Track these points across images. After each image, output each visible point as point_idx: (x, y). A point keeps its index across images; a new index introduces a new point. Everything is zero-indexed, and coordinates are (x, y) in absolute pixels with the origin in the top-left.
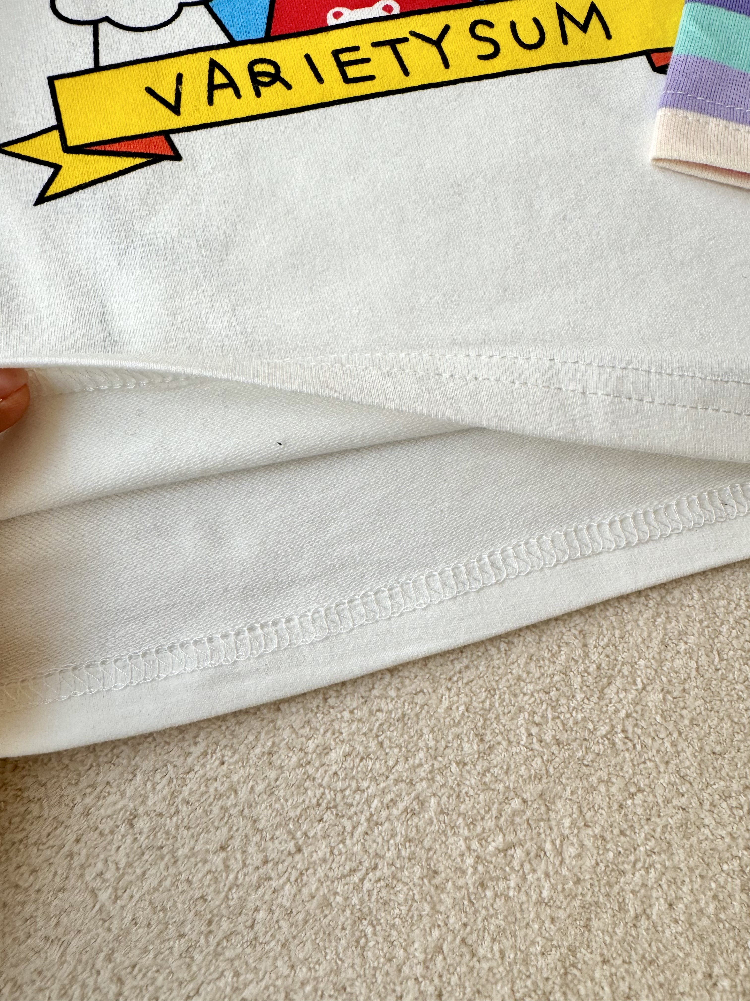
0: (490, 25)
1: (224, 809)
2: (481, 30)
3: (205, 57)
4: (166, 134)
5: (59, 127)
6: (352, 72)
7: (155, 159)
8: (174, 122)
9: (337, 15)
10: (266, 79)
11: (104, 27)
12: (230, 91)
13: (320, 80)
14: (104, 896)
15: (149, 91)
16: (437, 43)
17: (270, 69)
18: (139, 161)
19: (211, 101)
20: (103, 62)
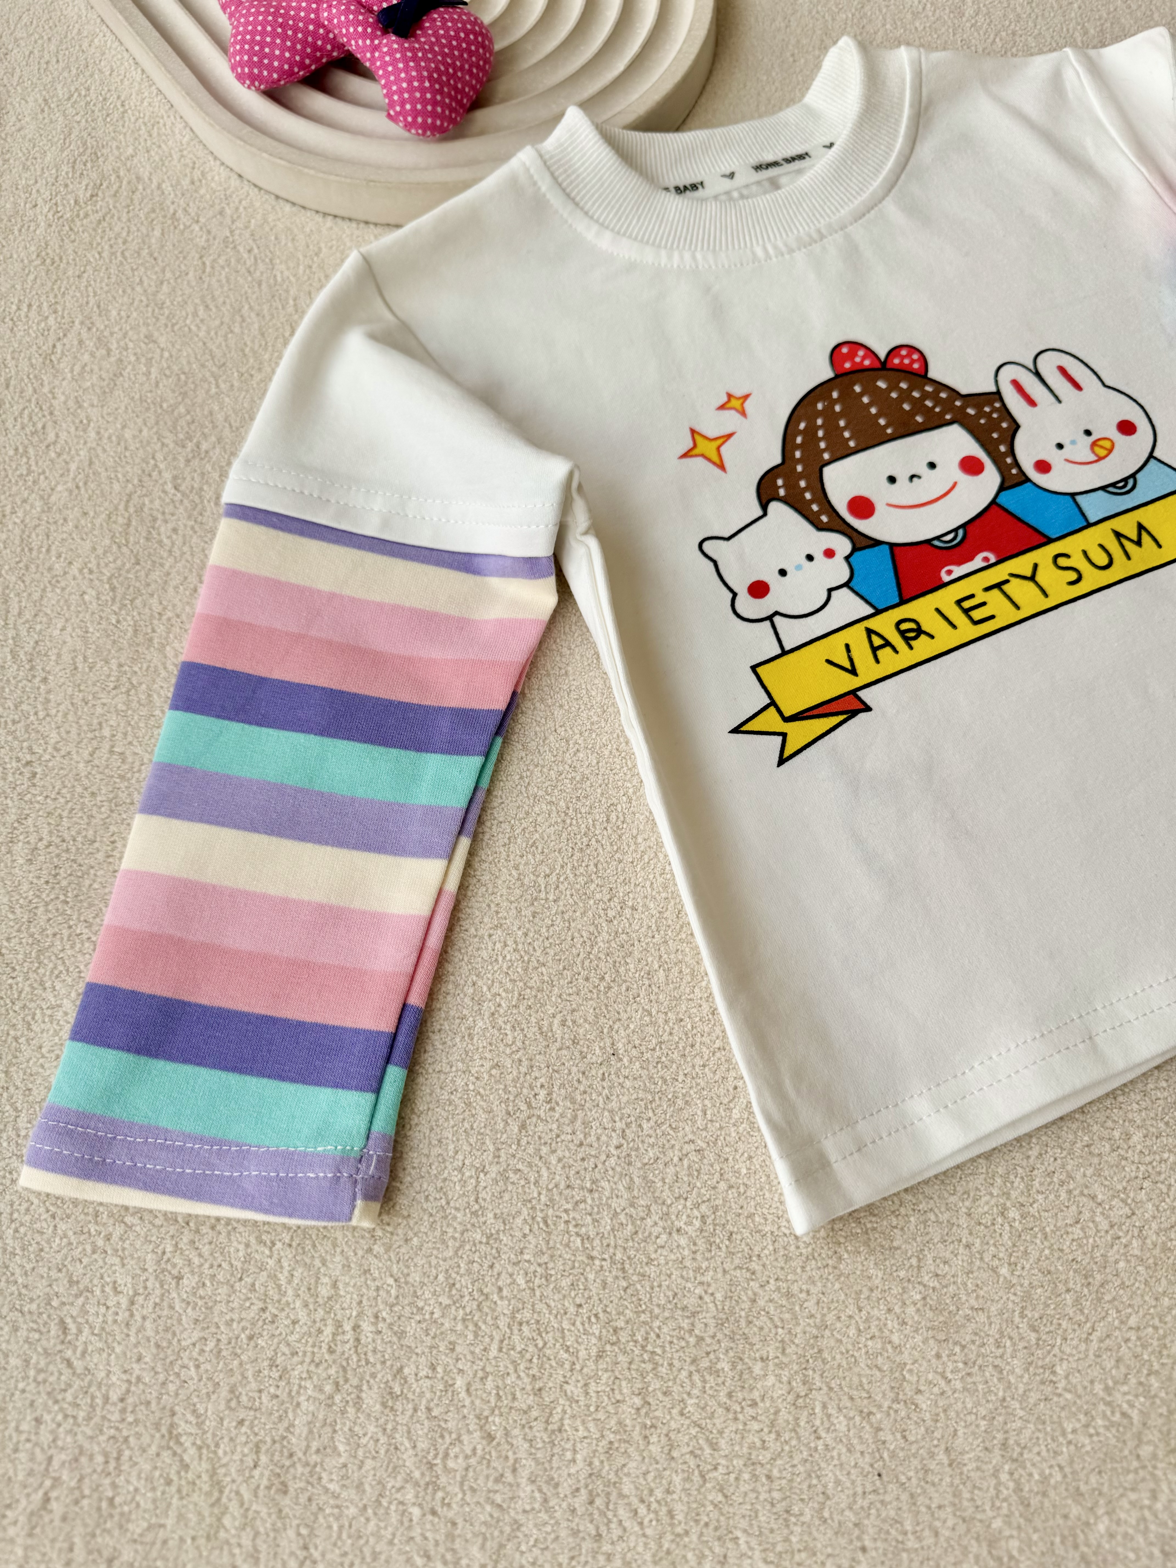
0: (1067, 556)
1: (1069, 1192)
2: (1062, 562)
3: (861, 627)
4: (854, 692)
5: (773, 703)
6: (977, 614)
7: (853, 714)
8: (856, 682)
9: (949, 573)
10: (912, 634)
11: (777, 619)
12: (888, 649)
13: (954, 627)
15: (829, 662)
16: (1032, 578)
17: (912, 626)
18: (842, 717)
19: (877, 661)
20: (787, 647)
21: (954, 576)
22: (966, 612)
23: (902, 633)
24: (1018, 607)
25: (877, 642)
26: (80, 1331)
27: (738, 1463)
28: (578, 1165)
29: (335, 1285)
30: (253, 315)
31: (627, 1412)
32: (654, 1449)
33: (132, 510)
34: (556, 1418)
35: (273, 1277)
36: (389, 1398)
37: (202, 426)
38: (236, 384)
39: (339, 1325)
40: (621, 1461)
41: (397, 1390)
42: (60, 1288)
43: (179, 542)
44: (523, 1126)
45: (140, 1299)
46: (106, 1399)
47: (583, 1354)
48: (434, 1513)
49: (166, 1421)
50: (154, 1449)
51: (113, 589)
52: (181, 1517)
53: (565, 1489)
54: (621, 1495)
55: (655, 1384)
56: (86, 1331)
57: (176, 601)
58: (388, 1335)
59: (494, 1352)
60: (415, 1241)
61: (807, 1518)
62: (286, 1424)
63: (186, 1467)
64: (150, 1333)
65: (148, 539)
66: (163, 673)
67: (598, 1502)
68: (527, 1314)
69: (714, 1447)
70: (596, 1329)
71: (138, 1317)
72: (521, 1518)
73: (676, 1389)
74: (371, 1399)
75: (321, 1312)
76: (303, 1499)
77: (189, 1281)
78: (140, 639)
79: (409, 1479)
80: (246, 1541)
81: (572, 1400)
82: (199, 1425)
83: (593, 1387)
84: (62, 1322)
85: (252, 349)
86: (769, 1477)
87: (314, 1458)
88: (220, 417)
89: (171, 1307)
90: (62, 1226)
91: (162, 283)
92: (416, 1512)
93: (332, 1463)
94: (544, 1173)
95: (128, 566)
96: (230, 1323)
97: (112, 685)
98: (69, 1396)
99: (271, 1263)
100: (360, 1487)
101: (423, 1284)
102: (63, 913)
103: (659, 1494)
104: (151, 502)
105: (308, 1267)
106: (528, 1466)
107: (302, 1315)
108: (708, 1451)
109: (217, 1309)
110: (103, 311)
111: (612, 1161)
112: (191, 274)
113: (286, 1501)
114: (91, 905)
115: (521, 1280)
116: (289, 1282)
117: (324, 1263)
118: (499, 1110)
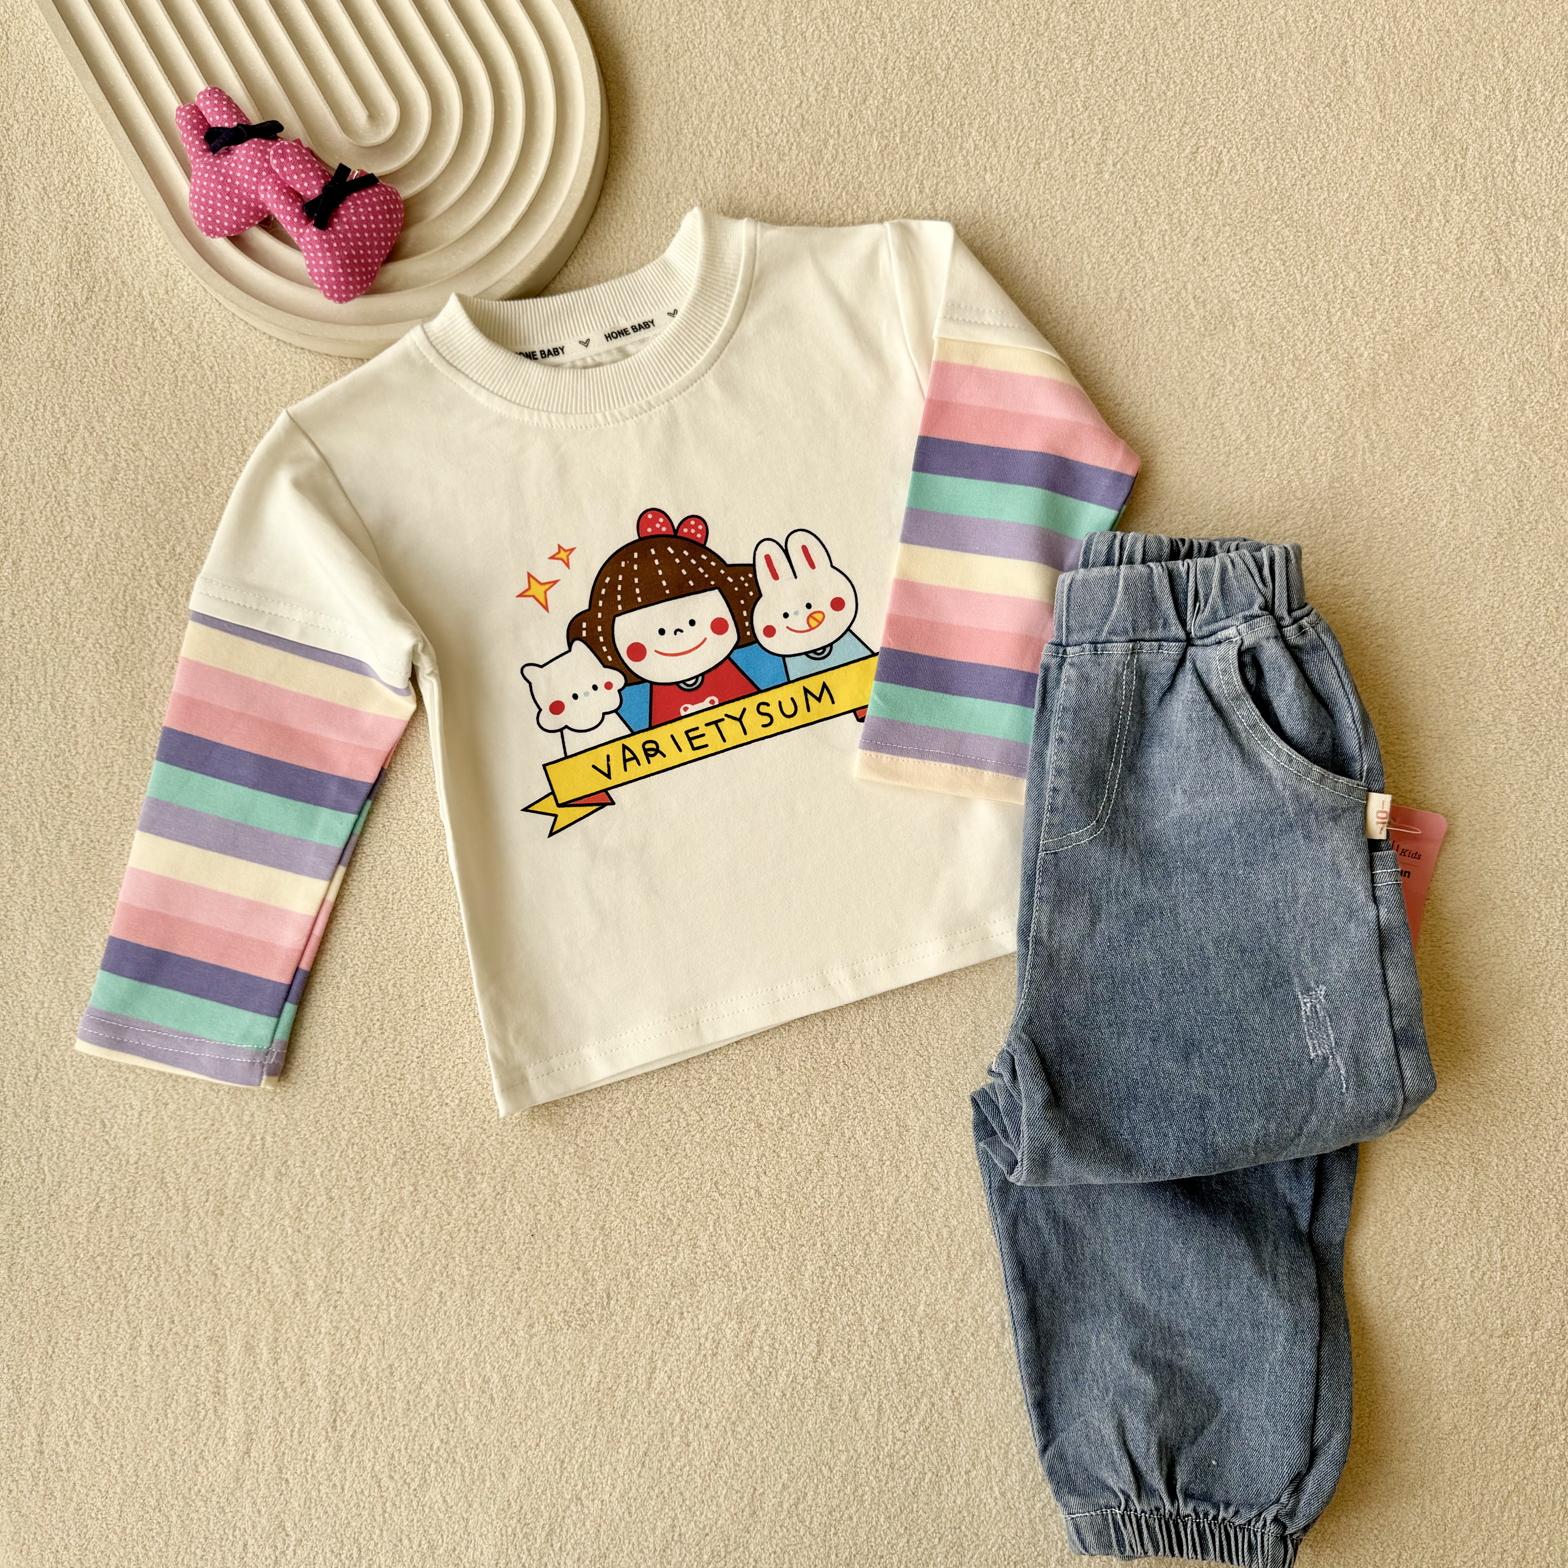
0: (767, 704)
2: (763, 708)
3: (620, 743)
4: (606, 791)
5: (553, 793)
6: (696, 743)
7: (602, 806)
8: (609, 783)
9: (686, 709)
10: (652, 753)
11: (566, 732)
12: (634, 761)
13: (680, 750)
14: (622, 1142)
15: (594, 767)
16: (740, 720)
17: (653, 746)
18: (595, 808)
19: (626, 770)
20: (569, 753)
21: (688, 712)
22: (690, 740)
23: (646, 751)
24: (724, 741)
25: (628, 755)
26: (112, 1127)
27: (461, 1223)
28: (393, 1066)
29: (252, 1115)
30: (214, 432)
31: (405, 1193)
32: (418, 1212)
33: (128, 599)
34: (367, 1192)
35: (218, 1108)
36: (279, 1176)
37: (177, 532)
38: (201, 496)
39: (253, 1136)
40: (399, 1216)
41: (283, 1171)
42: (101, 1103)
43: (161, 628)
44: (364, 1042)
45: (145, 1114)
46: (128, 1162)
47: (385, 1162)
48: (299, 1231)
49: (160, 1176)
50: (153, 1189)
51: (117, 662)
52: (167, 1221)
53: (368, 1226)
54: (397, 1232)
55: (422, 1181)
56: (116, 1127)
57: (160, 675)
58: (280, 1144)
59: (336, 1158)
60: (298, 1097)
61: (492, 1252)
62: (223, 1183)
63: (171, 1198)
64: (150, 1131)
65: (139, 624)
66: (152, 730)
67: (385, 1234)
68: (357, 1140)
69: (450, 1214)
70: (394, 1151)
71: (144, 1122)
72: (344, 1238)
73: (433, 1184)
74: (269, 1174)
75: (244, 1129)
76: (231, 1219)
77: (172, 1107)
78: (136, 702)
79: (287, 1214)
80: (201, 1234)
81: (376, 1185)
82: (177, 1179)
83: (389, 1179)
84: (102, 1121)
85: (213, 463)
86: (476, 1231)
87: (238, 1200)
88: (189, 524)
89: (162, 1119)
90: (101, 1071)
91: (145, 393)
92: (290, 1230)
93: (246, 1203)
94: (374, 1067)
95: (126, 645)
96: (194, 1130)
97: (119, 735)
98: (108, 1158)
99: (217, 1101)
100: (261, 1216)
101: (301, 1120)
102: (94, 889)
103: (417, 1233)
104: (141, 593)
105: (238, 1105)
106: (350, 1214)
107: (233, 1129)
108: (446, 1216)
109: (187, 1122)
110: (101, 419)
111: (414, 1065)
112: (166, 387)
113: (222, 1219)
114: (111, 885)
115: (355, 1122)
116: (227, 1111)
117: (247, 1103)
118: (352, 1031)
